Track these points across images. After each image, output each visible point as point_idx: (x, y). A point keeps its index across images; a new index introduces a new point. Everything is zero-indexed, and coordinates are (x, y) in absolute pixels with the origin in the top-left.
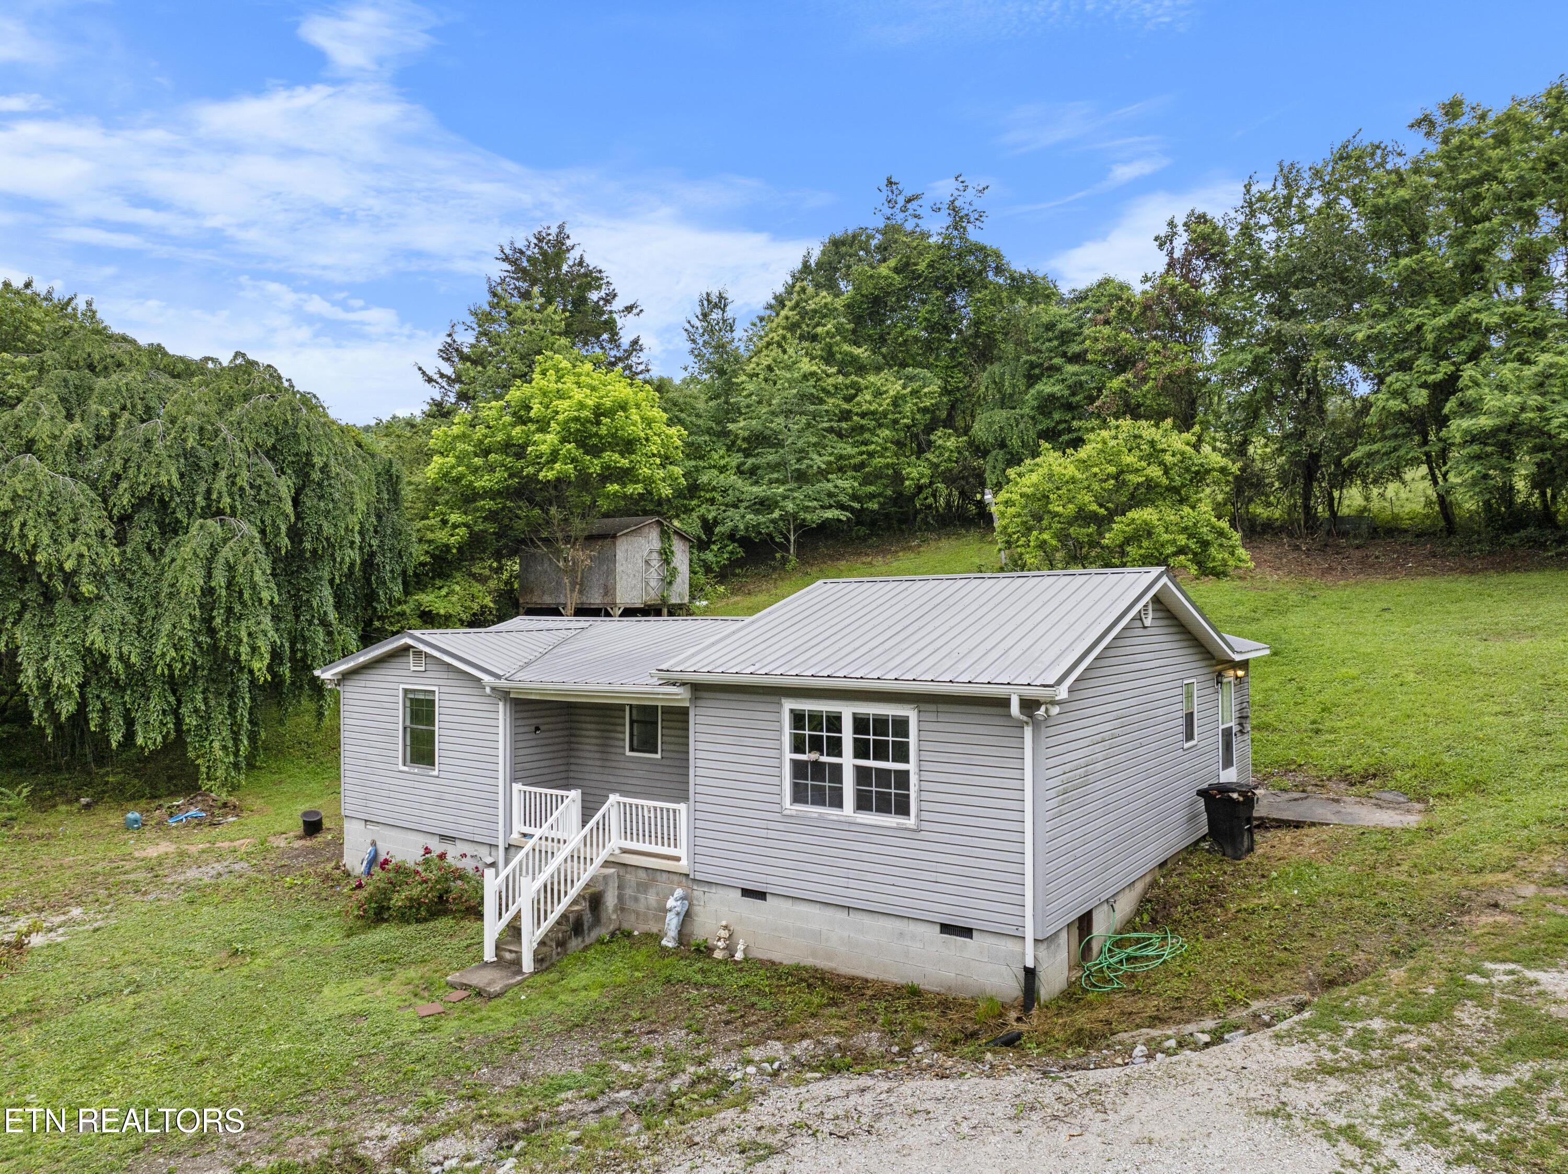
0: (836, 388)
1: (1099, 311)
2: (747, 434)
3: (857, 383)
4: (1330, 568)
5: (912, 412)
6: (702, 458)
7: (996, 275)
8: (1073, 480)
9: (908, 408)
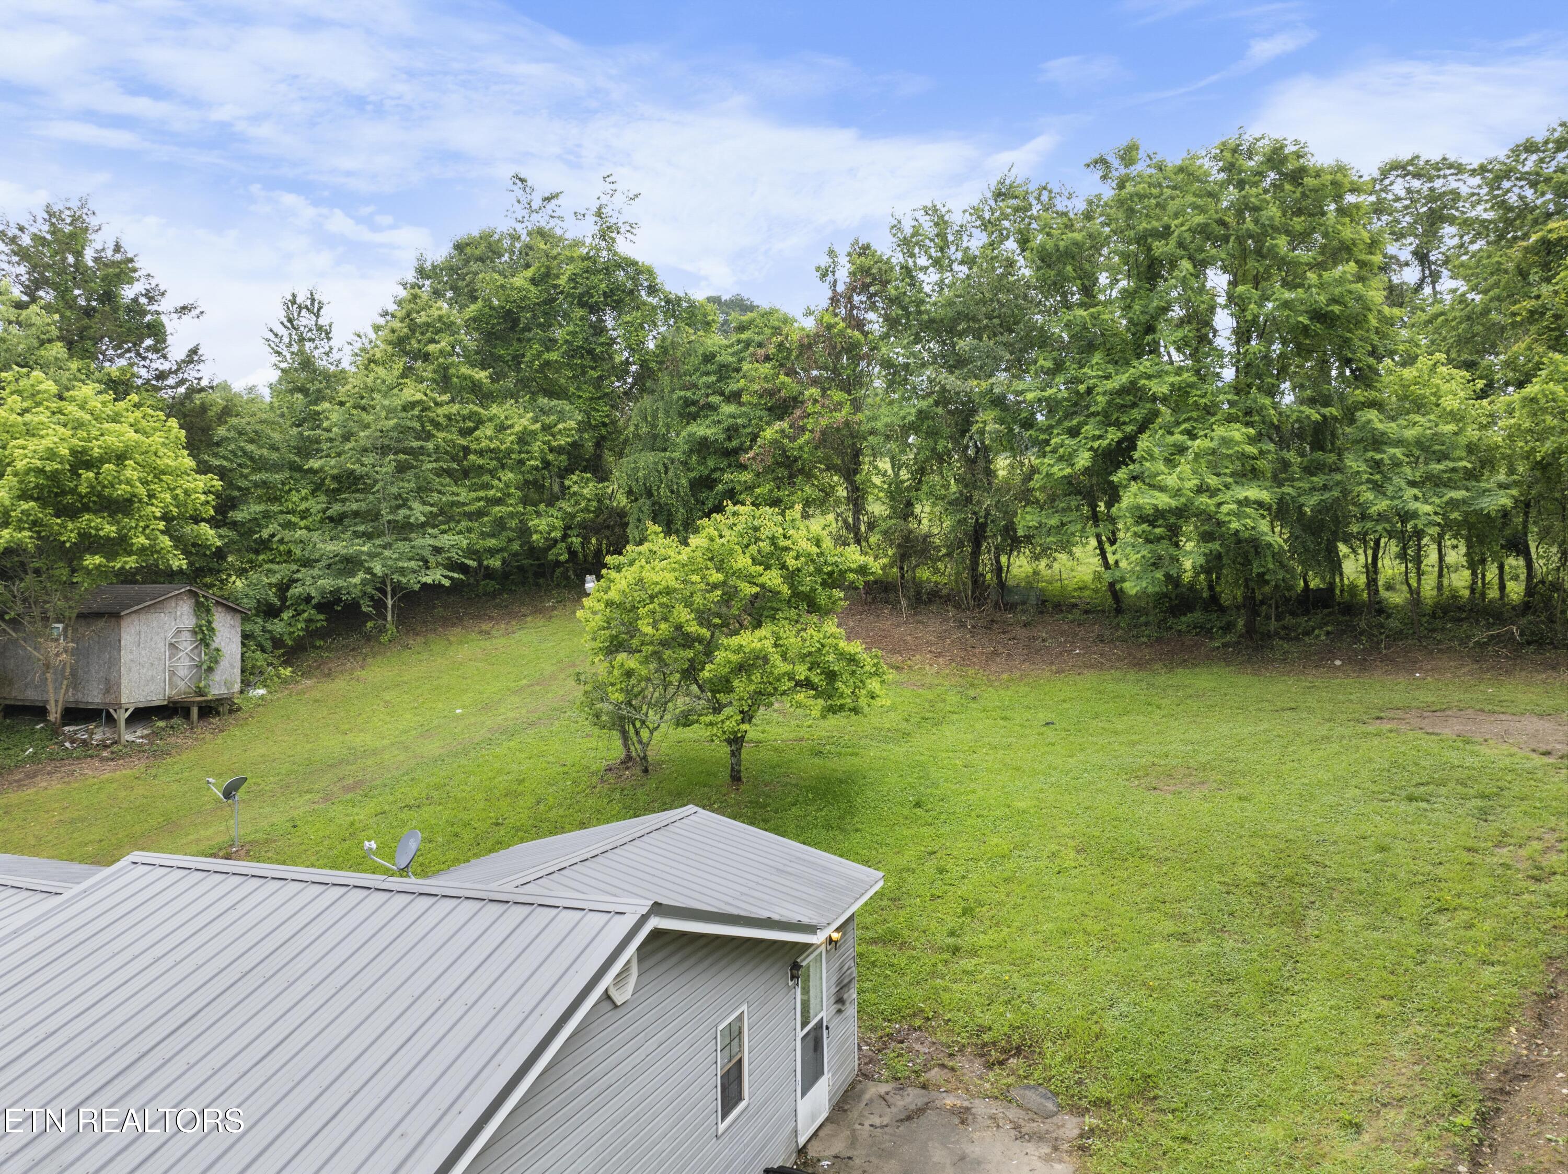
0: (450, 419)
1: (760, 345)
2: (335, 471)
3: (477, 413)
4: (995, 653)
5: (542, 451)
6: (276, 499)
7: (649, 294)
8: (668, 591)
9: (536, 447)
